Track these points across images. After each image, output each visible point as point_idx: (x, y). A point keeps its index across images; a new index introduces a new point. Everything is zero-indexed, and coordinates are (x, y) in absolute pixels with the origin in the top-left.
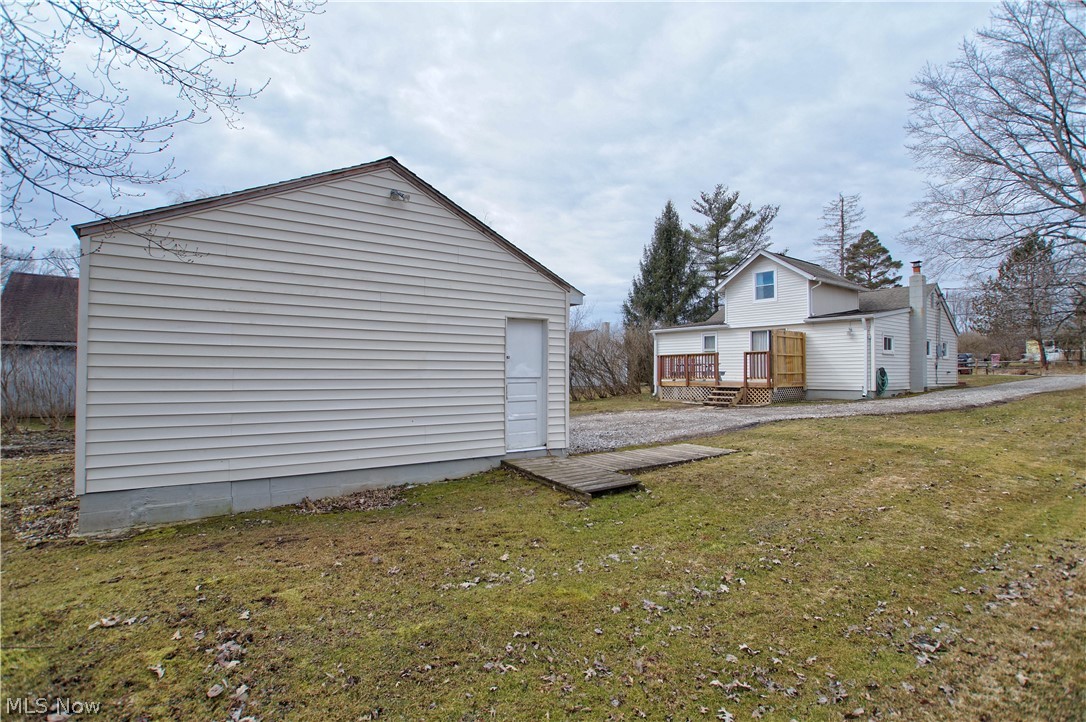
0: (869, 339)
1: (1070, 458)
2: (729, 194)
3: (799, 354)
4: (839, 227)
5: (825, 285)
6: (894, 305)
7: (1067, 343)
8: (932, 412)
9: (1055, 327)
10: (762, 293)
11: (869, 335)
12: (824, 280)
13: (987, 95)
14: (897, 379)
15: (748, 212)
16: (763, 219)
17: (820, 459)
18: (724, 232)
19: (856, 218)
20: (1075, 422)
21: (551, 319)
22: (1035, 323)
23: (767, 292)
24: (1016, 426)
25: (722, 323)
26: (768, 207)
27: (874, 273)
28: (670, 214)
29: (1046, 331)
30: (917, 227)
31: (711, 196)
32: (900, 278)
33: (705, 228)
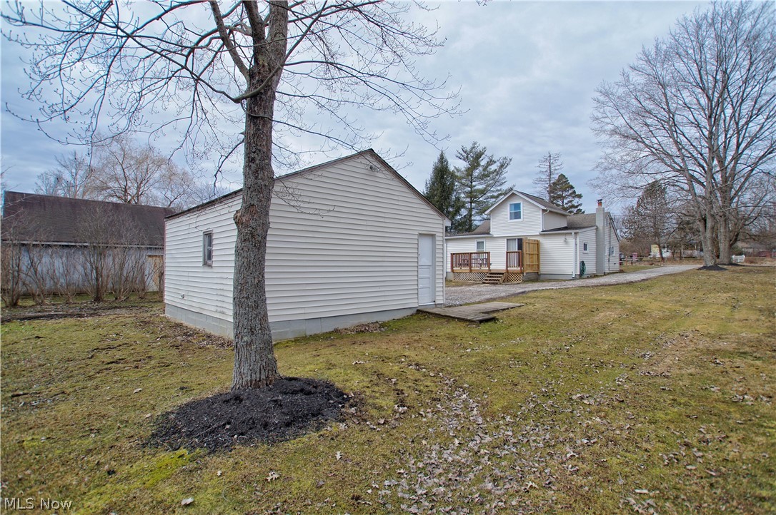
0: (576, 244)
1: (682, 304)
2: (480, 149)
3: (537, 253)
4: (548, 173)
5: (550, 212)
6: (586, 224)
7: (673, 246)
8: (613, 285)
9: (667, 237)
10: (513, 216)
11: (576, 242)
12: (550, 209)
13: (634, 102)
14: (591, 268)
15: (491, 161)
16: (502, 166)
17: (571, 306)
18: (476, 173)
19: (558, 167)
20: (682, 289)
21: (437, 234)
22: (657, 234)
23: (516, 215)
24: (656, 290)
25: (488, 233)
26: (505, 158)
27: (565, 201)
28: (442, 159)
29: (663, 239)
30: (598, 178)
31: (468, 149)
32: (581, 205)
33: (463, 169)
